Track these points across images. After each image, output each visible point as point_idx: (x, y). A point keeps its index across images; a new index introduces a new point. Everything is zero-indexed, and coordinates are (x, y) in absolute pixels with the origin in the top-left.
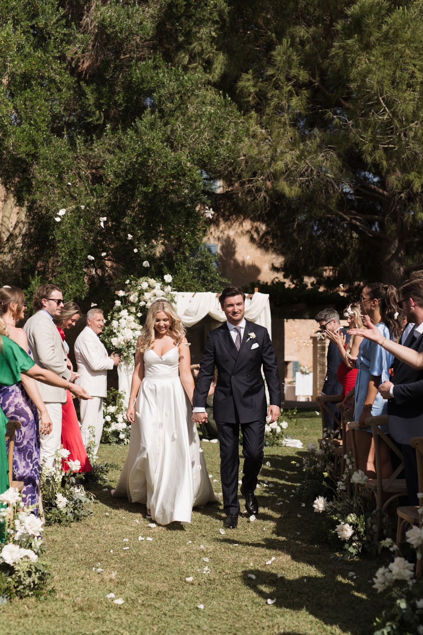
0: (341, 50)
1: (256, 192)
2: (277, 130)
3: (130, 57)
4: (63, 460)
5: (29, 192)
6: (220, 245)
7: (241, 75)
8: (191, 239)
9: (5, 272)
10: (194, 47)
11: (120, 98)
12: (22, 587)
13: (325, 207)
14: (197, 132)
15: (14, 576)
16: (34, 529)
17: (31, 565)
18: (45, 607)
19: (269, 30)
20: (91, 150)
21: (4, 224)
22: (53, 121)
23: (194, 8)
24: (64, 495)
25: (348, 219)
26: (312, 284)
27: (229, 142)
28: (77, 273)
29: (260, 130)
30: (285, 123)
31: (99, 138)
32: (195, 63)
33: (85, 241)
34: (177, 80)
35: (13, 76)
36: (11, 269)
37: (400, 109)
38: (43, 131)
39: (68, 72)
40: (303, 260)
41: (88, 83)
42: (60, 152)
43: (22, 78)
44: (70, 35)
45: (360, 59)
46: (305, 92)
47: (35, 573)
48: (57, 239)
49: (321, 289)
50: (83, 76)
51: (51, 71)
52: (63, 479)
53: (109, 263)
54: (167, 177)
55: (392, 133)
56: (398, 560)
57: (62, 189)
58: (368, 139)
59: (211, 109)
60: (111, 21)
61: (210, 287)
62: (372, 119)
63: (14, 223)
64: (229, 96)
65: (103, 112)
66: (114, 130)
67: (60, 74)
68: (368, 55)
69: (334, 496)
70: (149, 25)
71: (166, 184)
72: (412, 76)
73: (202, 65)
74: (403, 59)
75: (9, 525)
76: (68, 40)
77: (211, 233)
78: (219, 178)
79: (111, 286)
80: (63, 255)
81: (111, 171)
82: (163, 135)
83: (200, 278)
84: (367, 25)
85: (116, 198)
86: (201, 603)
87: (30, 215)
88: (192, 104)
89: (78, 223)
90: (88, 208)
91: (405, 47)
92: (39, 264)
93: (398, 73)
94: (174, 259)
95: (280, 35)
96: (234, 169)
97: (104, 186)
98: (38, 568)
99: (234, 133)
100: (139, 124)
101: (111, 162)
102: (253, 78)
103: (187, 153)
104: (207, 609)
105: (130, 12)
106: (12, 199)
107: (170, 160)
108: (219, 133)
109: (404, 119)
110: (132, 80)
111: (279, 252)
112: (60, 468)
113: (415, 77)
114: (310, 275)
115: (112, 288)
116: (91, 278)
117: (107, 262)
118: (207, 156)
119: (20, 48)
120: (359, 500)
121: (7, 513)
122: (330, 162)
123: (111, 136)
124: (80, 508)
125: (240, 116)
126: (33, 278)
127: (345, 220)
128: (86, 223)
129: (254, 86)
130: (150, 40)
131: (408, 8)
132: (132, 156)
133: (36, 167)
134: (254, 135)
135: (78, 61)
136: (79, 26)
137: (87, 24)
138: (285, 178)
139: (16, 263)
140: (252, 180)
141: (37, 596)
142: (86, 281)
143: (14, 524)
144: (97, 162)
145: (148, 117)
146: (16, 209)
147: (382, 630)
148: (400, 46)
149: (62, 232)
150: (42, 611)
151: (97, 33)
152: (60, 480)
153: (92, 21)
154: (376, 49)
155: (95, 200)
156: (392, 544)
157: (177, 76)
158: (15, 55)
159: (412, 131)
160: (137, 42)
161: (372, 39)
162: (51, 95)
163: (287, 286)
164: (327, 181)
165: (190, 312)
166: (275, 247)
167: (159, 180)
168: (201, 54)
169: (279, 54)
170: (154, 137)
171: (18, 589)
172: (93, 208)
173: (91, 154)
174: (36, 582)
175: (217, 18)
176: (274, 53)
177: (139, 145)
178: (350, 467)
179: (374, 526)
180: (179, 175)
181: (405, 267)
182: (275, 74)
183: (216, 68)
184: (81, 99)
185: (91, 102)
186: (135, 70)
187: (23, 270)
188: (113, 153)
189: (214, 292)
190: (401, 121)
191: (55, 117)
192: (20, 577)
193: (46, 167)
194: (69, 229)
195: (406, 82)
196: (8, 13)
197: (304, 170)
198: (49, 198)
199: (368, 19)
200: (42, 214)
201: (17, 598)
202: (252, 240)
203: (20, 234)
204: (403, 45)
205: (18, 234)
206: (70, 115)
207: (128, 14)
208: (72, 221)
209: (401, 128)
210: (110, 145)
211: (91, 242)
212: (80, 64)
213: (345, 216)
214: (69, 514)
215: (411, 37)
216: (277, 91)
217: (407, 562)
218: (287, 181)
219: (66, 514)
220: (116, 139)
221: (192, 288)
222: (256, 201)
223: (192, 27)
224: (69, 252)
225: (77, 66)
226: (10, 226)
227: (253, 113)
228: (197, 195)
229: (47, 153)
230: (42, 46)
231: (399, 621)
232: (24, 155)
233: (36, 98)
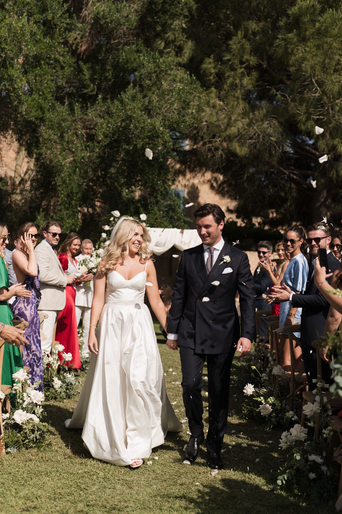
0: (283, 42)
1: (215, 151)
2: (232, 103)
3: (119, 42)
4: (59, 353)
5: (37, 147)
6: (186, 190)
7: (204, 59)
8: (162, 187)
9: (17, 209)
10: (169, 36)
11: (109, 75)
12: (28, 441)
13: (268, 163)
14: (168, 103)
15: (22, 433)
16: (37, 399)
17: (34, 425)
18: (44, 455)
19: (229, 23)
20: (86, 114)
21: (17, 171)
22: (57, 91)
23: (169, 5)
24: (59, 379)
25: (287, 173)
26: (259, 223)
27: (194, 111)
28: (73, 211)
29: (218, 102)
30: (238, 98)
31: (92, 105)
32: (169, 48)
33: (80, 186)
34: (154, 62)
35: (27, 57)
36: (22, 206)
37: (328, 89)
38: (49, 100)
39: (69, 54)
40: (250, 205)
41: (85, 62)
42: (62, 117)
43: (34, 59)
44: (72, 24)
45: (298, 49)
46: (254, 73)
47: (37, 431)
48: (58, 184)
49: (266, 228)
50: (81, 56)
51: (57, 53)
52: (58, 367)
53: (98, 204)
54: (144, 138)
55: (322, 107)
56: (296, 426)
57: (63, 145)
58: (303, 111)
59: (179, 86)
60: (104, 14)
61: (177, 224)
62: (307, 96)
63: (25, 170)
64: (194, 76)
65: (96, 85)
66: (104, 99)
67: (63, 55)
68: (304, 46)
69: (259, 384)
70: (133, 18)
71: (143, 144)
72: (338, 64)
73: (174, 50)
74: (331, 50)
75: (19, 396)
76: (69, 29)
77: (179, 181)
78: (186, 138)
79: (99, 221)
80: (62, 197)
81: (101, 132)
82: (142, 106)
83: (168, 216)
84: (304, 23)
85: (105, 153)
86: (156, 456)
87: (37, 164)
88: (165, 80)
89: (74, 172)
90: (82, 160)
91: (332, 41)
92: (44, 203)
93: (327, 61)
94: (149, 202)
95: (237, 27)
96: (198, 132)
97: (95, 143)
98: (40, 428)
99: (198, 105)
100: (123, 96)
101: (101, 125)
102: (214, 62)
103: (160, 119)
104: (160, 459)
105: (119, 7)
106: (24, 152)
107: (147, 125)
108: (186, 105)
109: (331, 97)
110: (119, 60)
111: (233, 197)
112: (57, 358)
114: (257, 216)
115: (100, 223)
116: (84, 215)
117: (96, 203)
118: (176, 122)
119: (33, 34)
120: (277, 387)
121: (18, 387)
122: (273, 128)
123: (102, 104)
124: (71, 389)
125: (203, 91)
126: (38, 214)
127: (284, 174)
128: (81, 172)
129: (215, 68)
130: (134, 30)
131: (337, 10)
132: (118, 121)
133: (43, 128)
134: (214, 106)
135: (78, 45)
136: (79, 17)
137: (85, 16)
138: (238, 140)
139: (26, 202)
140: (212, 141)
141: (38, 448)
142: (80, 217)
143: (22, 395)
144: (91, 124)
145: (131, 91)
146: (26, 160)
147: (283, 475)
148: (329, 40)
149: (62, 179)
150: (42, 458)
151: (93, 23)
152: (57, 368)
153: (89, 14)
154: (311, 42)
155: (88, 154)
156: (294, 415)
157: (154, 58)
158: (29, 40)
159: (338, 106)
160: (124, 31)
161: (307, 33)
162: (56, 72)
163: (239, 224)
164: (271, 143)
165: (159, 244)
166: (230, 193)
167: (138, 141)
168: (173, 41)
169: (234, 44)
170: (135, 107)
171: (25, 442)
172: (87, 160)
173: (86, 118)
174: (38, 438)
175: (187, 13)
176: (231, 42)
177: (123, 113)
178: (272, 363)
179: (287, 406)
180: (153, 136)
181: (331, 212)
182: (231, 59)
183: (186, 53)
184: (79, 75)
185: (87, 77)
186: (122, 53)
187: (30, 208)
188: (103, 117)
189: (179, 228)
190: (329, 98)
191: (59, 88)
192: (26, 433)
193: (51, 128)
194: (67, 176)
195: (333, 68)
196: (24, 7)
197: (252, 134)
198: (53, 152)
199: (305, 18)
200: (47, 164)
201: (24, 449)
202: (212, 187)
203: (29, 179)
204: (332, 39)
205: (27, 179)
206: (70, 87)
207: (117, 9)
208: (70, 170)
209: (329, 103)
210: (101, 111)
211: (84, 187)
212: (79, 47)
213: (285, 171)
214: (63, 393)
215: (338, 33)
216: (233, 73)
217: (303, 427)
218: (239, 143)
219: (61, 392)
220: (106, 107)
221: (162, 225)
222: (214, 157)
223: (167, 20)
224: (67, 194)
225: (77, 49)
226: (22, 172)
227: (213, 89)
228: (168, 153)
229: (52, 117)
230: (49, 34)
231: (296, 470)
232: (33, 119)
233: (44, 74)
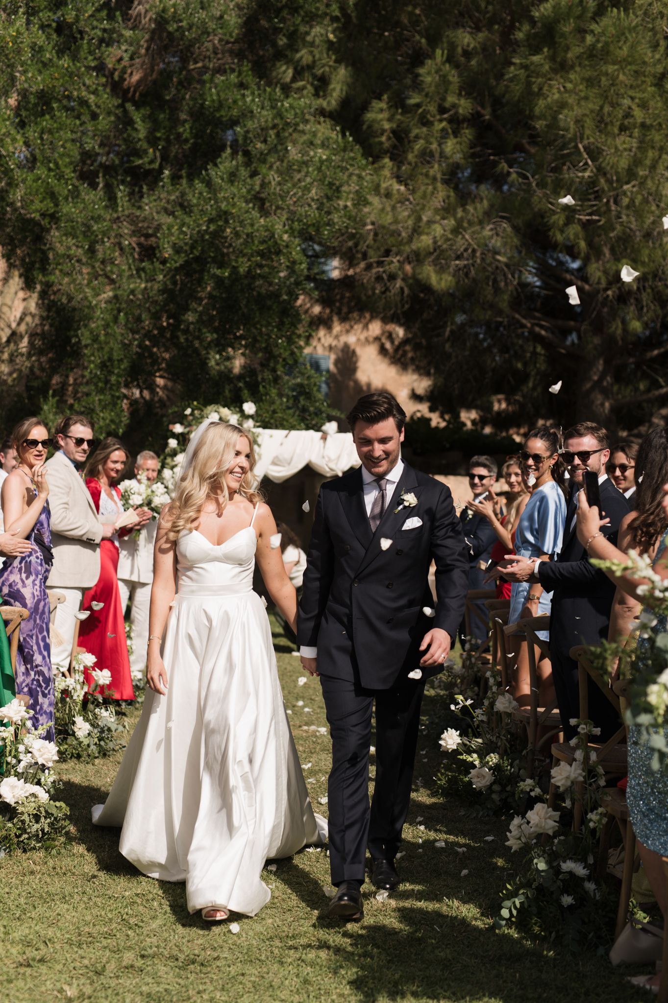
0: (523, 71)
1: (389, 280)
2: (423, 188)
3: (204, 67)
4: (86, 669)
5: (44, 270)
6: (333, 357)
7: (370, 103)
8: (285, 350)
9: (3, 390)
10: (302, 58)
11: (185, 130)
12: (26, 836)
13: (492, 306)
14: (300, 188)
15: (15, 820)
16: (45, 756)
17: (39, 807)
18: (58, 863)
19: (419, 32)
20: (140, 208)
21: (3, 316)
22: (83, 162)
24: (86, 719)
25: (529, 325)
26: (474, 422)
27: (349, 204)
28: (113, 396)
29: (396, 186)
30: (435, 179)
31: (152, 188)
32: (302, 80)
33: (126, 347)
34: (272, 107)
35: (25, 94)
36: (12, 386)
37: (609, 164)
38: (68, 179)
39: (108, 90)
40: (456, 386)
41: (138, 105)
42: (92, 212)
43: (39, 98)
44: (113, 31)
45: (550, 86)
46: (467, 131)
47: (45, 818)
48: (83, 343)
49: (487, 430)
50: (130, 94)
51: (83, 88)
52: (85, 696)
53: (160, 381)
54: (252, 256)
55: (596, 198)
56: (538, 806)
57: (93, 267)
58: (560, 206)
59: (322, 154)
60: (175, 12)
61: (314, 422)
62: (567, 176)
63: (18, 315)
64: (350, 135)
65: (159, 150)
66: (175, 178)
67: (95, 92)
68: (562, 80)
69: (470, 730)
70: (233, 20)
71: (250, 266)
72: (628, 115)
73: (312, 84)
74: (616, 88)
75: (10, 751)
76: (107, 41)
77: (319, 339)
78: (334, 255)
79: (163, 416)
80: (92, 368)
81: (168, 242)
82: (249, 192)
83: (298, 408)
84: (563, 35)
85: (175, 283)
87: (43, 304)
88: (294, 143)
89: (116, 319)
90: (131, 297)
91: (617, 70)
92: (56, 379)
93: (607, 109)
94: (260, 379)
95: (434, 40)
96: (356, 245)
97: (157, 265)
98: (50, 811)
99: (357, 191)
100: (212, 173)
101: (168, 229)
102: (390, 108)
103: (284, 218)
106: (17, 279)
107: (258, 230)
108: (334, 191)
109: (615, 178)
110: (204, 103)
111: (422, 371)
113: (633, 116)
114: (469, 408)
115: (165, 419)
116: (133, 403)
117: (158, 380)
118: (314, 225)
119: (37, 50)
120: (504, 736)
121: (8, 733)
122: (502, 238)
123: (171, 188)
124: (108, 738)
125: (367, 165)
126: (45, 401)
127: (523, 326)
128: (128, 319)
129: (390, 120)
130: (233, 43)
131: (626, 10)
132: (201, 222)
133: (55, 233)
134: (388, 193)
135: (124, 71)
136: (126, 17)
137: (139, 15)
138: (433, 261)
139: (20, 377)
140: (383, 262)
141: (46, 849)
142: (125, 407)
143: (17, 750)
144: (149, 227)
145: (227, 163)
146: (21, 295)
147: (513, 900)
148: (611, 68)
149: (91, 332)
150: (54, 868)
151: (154, 29)
152: (81, 698)
153: (146, 11)
154: (576, 72)
155: (143, 286)
156: (534, 787)
157: (272, 100)
158: (29, 62)
159: (627, 197)
160: (214, 44)
161: (570, 55)
162: (81, 125)
163: (434, 424)
164: (497, 268)
165: (280, 461)
166: (417, 363)
167: (240, 260)
168: (310, 67)
169: (429, 73)
170: (235, 195)
171: (21, 839)
172: (140, 297)
173: (138, 214)
174: (46, 830)
175: (337, 13)
176: (422, 71)
177: (211, 206)
178: (494, 689)
179: (521, 771)
180: (270, 252)
181: (612, 402)
182: (422, 102)
183: (334, 89)
184: (127, 130)
185: (142, 135)
186: (210, 89)
187: (29, 388)
188: (172, 213)
189: (318, 431)
190: (609, 182)
191: (87, 156)
192: (23, 822)
193: (71, 234)
194: (101, 328)
195: (618, 123)
197: (462, 249)
198: (74, 280)
199: (565, 26)
200: (62, 304)
201: (19, 852)
202: (383, 351)
203: (26, 333)
204: (616, 67)
205: (24, 333)
206: (108, 153)
208: (107, 316)
209: (609, 191)
210: (168, 202)
211: (135, 349)
212: (126, 76)
213: (524, 321)
214: (93, 747)
215: (628, 56)
216: (425, 129)
217: (550, 809)
218: (435, 265)
219: (89, 746)
220: (177, 194)
221: (285, 423)
222: (388, 293)
223: (298, 25)
224: (101, 362)
225: (122, 79)
226: (12, 319)
227: (386, 160)
228: (297, 284)
229: (73, 213)
230: (69, 49)
231: (537, 889)
232: (36, 216)
233: (59, 130)
